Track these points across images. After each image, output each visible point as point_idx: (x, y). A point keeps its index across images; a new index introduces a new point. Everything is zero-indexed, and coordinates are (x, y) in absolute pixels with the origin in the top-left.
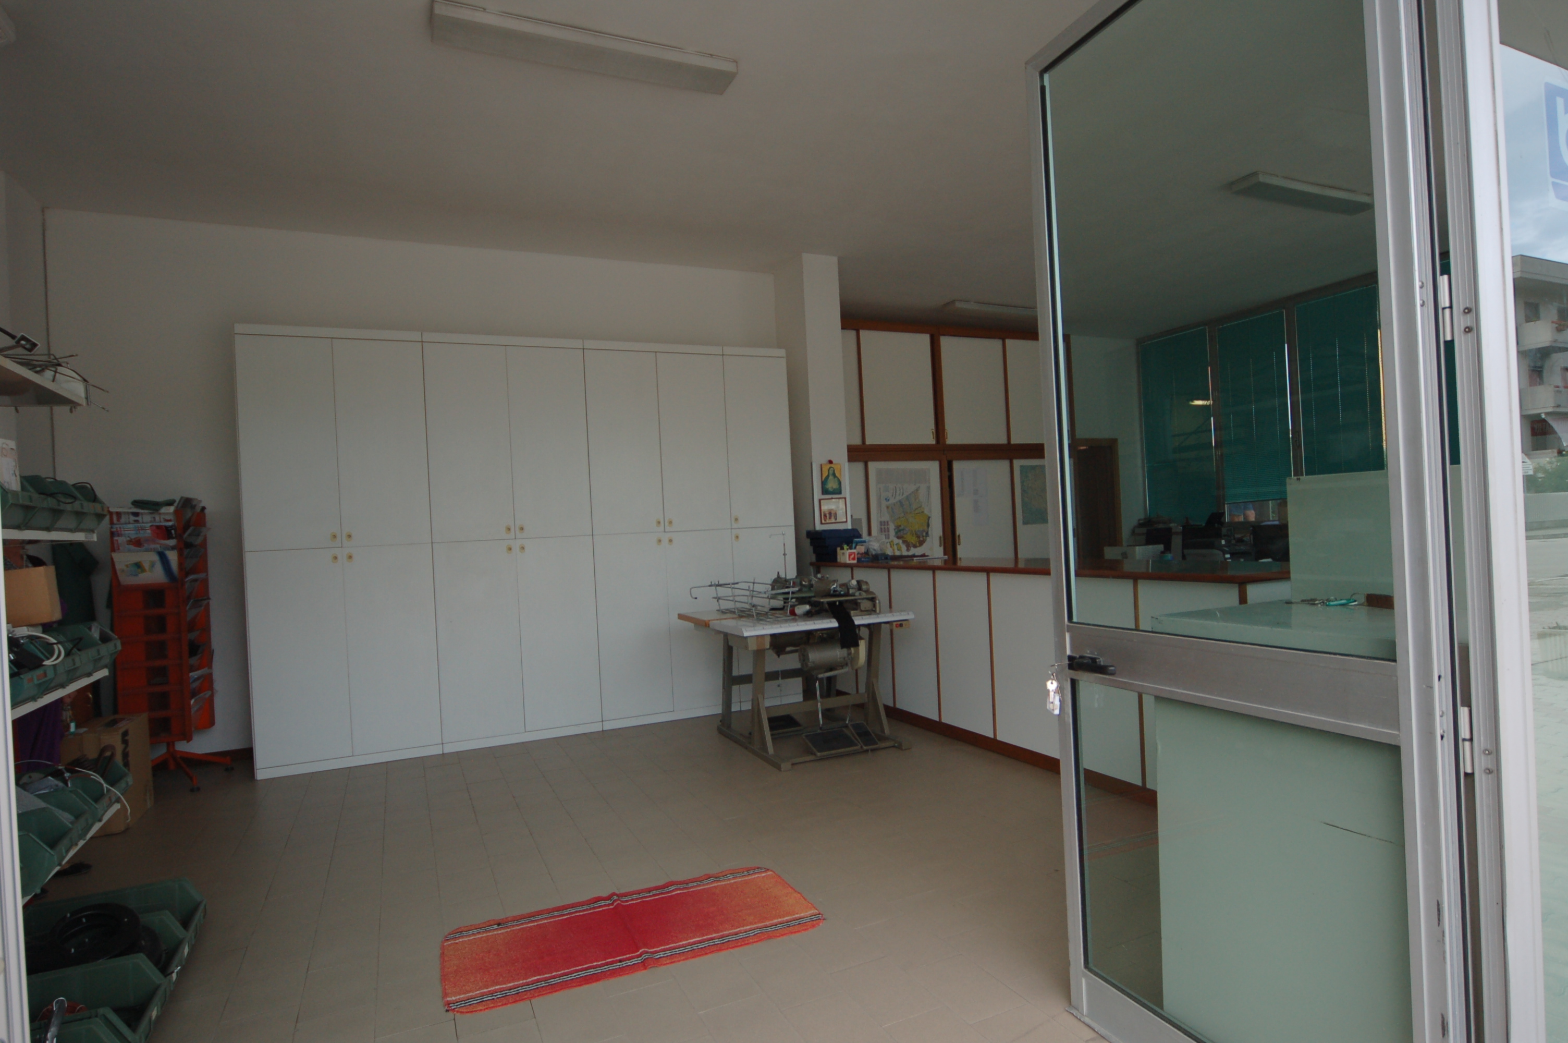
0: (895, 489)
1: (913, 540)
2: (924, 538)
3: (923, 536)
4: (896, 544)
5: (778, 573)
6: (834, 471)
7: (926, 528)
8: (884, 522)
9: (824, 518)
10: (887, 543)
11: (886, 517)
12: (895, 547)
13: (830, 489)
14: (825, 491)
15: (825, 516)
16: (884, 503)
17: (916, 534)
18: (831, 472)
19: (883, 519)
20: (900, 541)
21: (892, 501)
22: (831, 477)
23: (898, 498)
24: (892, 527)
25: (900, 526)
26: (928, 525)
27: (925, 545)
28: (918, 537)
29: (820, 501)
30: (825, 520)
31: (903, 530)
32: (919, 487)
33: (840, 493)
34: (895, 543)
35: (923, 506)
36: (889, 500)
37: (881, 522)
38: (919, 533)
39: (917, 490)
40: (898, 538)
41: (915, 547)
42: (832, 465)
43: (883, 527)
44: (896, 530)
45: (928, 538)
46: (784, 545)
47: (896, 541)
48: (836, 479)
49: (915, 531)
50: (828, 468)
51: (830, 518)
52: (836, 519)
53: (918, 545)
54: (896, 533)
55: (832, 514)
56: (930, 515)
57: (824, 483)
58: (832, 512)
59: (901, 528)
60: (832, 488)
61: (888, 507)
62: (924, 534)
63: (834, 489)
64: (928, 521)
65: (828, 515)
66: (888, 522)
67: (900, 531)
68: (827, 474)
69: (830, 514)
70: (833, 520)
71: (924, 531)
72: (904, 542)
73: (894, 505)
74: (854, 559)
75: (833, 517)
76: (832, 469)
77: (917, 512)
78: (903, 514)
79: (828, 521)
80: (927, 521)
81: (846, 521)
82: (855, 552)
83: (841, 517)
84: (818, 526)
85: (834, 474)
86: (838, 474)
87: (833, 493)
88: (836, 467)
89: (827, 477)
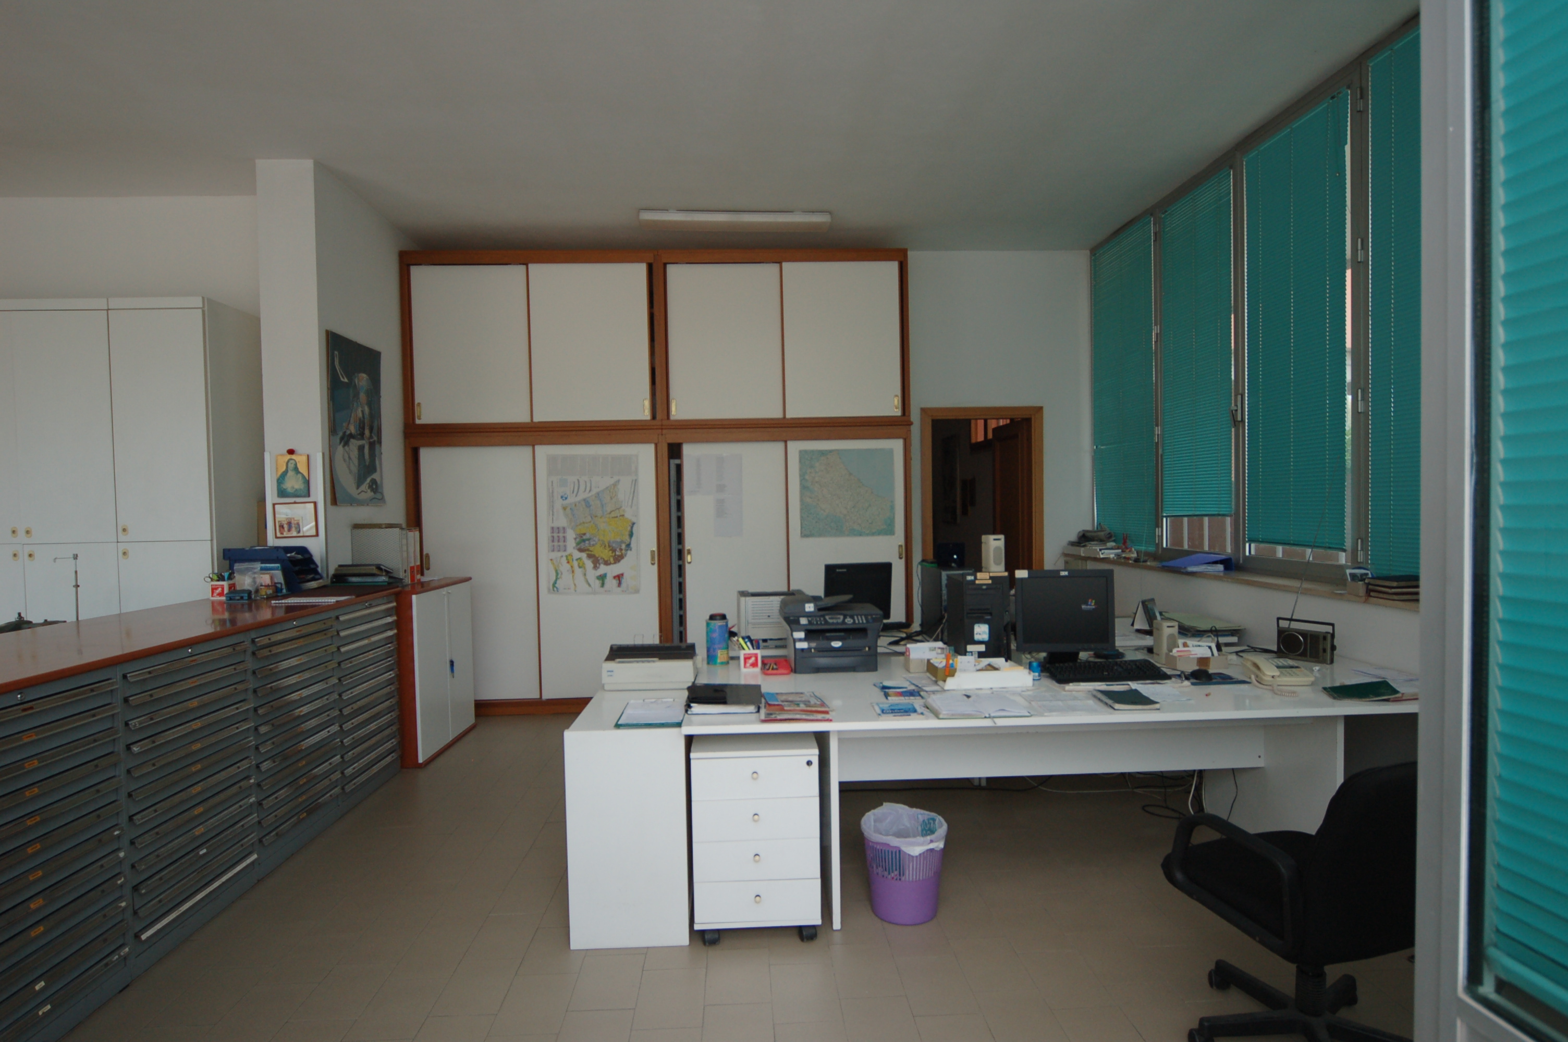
0: (576, 482)
1: (606, 554)
2: (623, 552)
3: (621, 550)
4: (577, 560)
5: (19, 614)
6: (296, 464)
7: (627, 538)
8: (558, 528)
9: (280, 530)
10: (562, 556)
11: (562, 522)
12: (575, 564)
13: (290, 490)
14: (282, 493)
15: (282, 527)
16: (559, 503)
17: (609, 546)
18: (291, 466)
19: (556, 525)
20: (584, 555)
21: (571, 499)
22: (290, 473)
23: (582, 496)
24: (571, 535)
25: (584, 534)
26: (631, 535)
27: (623, 561)
28: (614, 550)
29: (274, 505)
30: (282, 534)
31: (589, 540)
32: (619, 481)
33: (308, 495)
34: (575, 558)
35: (623, 508)
36: (566, 498)
37: (553, 528)
38: (614, 545)
39: (615, 485)
40: (581, 550)
41: (607, 563)
42: (293, 457)
43: (555, 535)
44: (578, 540)
45: (629, 552)
46: (76, 572)
47: (577, 554)
48: (300, 476)
49: (609, 543)
50: (286, 460)
51: (289, 530)
52: (299, 532)
53: (612, 560)
54: (578, 544)
55: (291, 525)
56: (634, 520)
57: (281, 480)
58: (293, 522)
59: (584, 537)
60: (293, 487)
61: (565, 508)
62: (623, 546)
63: (296, 490)
64: (632, 528)
65: (286, 527)
66: (564, 528)
67: (584, 541)
68: (284, 469)
69: (289, 524)
70: (295, 534)
71: (622, 542)
72: (589, 556)
73: (576, 505)
74: (221, 594)
75: (293, 529)
76: (291, 461)
77: (613, 515)
78: (589, 519)
79: (285, 534)
80: (629, 528)
81: (317, 535)
82: (225, 584)
83: (308, 527)
84: (272, 541)
85: (296, 469)
86: (303, 469)
87: (295, 495)
88: (300, 460)
89: (285, 473)
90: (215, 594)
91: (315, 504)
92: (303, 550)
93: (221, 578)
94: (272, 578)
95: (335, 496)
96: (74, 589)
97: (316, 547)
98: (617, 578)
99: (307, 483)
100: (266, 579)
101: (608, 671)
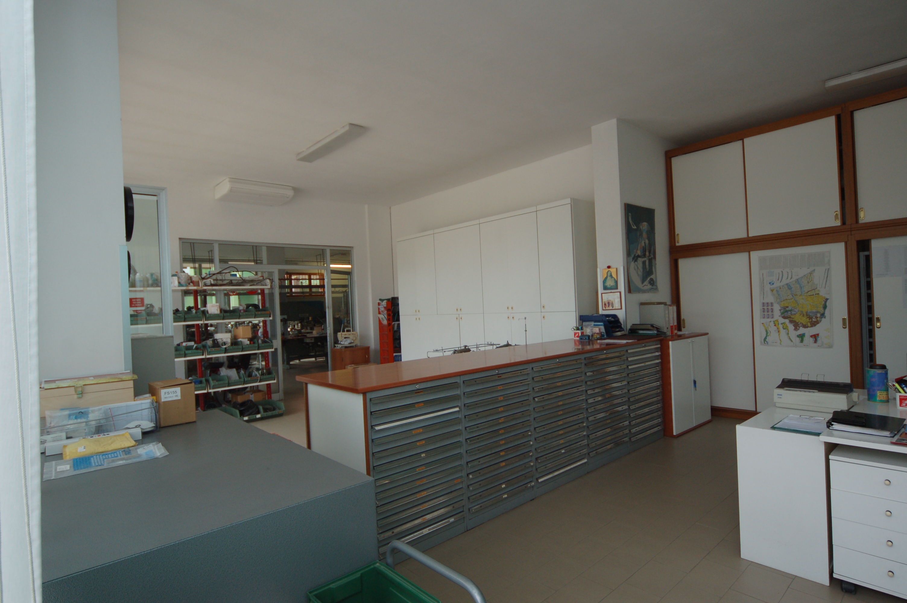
0: (781, 273)
1: (804, 320)
2: (819, 319)
3: (816, 317)
4: (782, 324)
6: (611, 273)
7: (821, 310)
8: (768, 303)
9: (605, 307)
10: (770, 322)
11: (770, 299)
12: (781, 326)
13: (609, 286)
14: (605, 288)
15: (605, 304)
16: (768, 287)
17: (807, 315)
18: (609, 274)
19: (766, 301)
20: (787, 321)
21: (777, 284)
22: (609, 278)
23: (785, 282)
24: (777, 308)
25: (787, 307)
26: (825, 307)
27: (818, 325)
28: (810, 318)
29: (602, 294)
30: (605, 308)
31: (790, 311)
32: (814, 270)
33: (617, 288)
34: (780, 323)
35: (818, 289)
36: (773, 284)
37: (764, 303)
38: (811, 314)
39: (811, 273)
40: (784, 318)
41: (805, 326)
42: (610, 269)
43: (765, 308)
44: (782, 311)
45: (823, 319)
47: (781, 320)
48: (613, 279)
49: (807, 313)
50: (607, 272)
51: (609, 306)
52: (613, 307)
53: (809, 324)
54: (782, 313)
55: (609, 304)
56: (827, 297)
57: (604, 281)
58: (610, 302)
59: (787, 309)
60: (610, 285)
61: (772, 291)
62: (819, 315)
63: (612, 286)
64: (826, 302)
65: (607, 304)
66: (772, 303)
67: (787, 311)
68: (606, 276)
69: (609, 303)
70: (611, 308)
71: (817, 312)
72: (791, 322)
73: (780, 288)
75: (610, 306)
76: (609, 272)
77: (809, 293)
78: (791, 296)
79: (607, 308)
80: (823, 302)
81: (621, 309)
82: (579, 332)
83: (617, 305)
84: (601, 312)
85: (611, 276)
86: (614, 275)
87: (611, 289)
88: (613, 271)
89: (606, 278)
90: (576, 337)
91: (620, 292)
92: (615, 316)
93: (578, 329)
94: (599, 330)
95: (630, 288)
96: (525, 332)
97: (621, 315)
98: (813, 337)
99: (616, 282)
100: (596, 330)
101: (778, 395)
